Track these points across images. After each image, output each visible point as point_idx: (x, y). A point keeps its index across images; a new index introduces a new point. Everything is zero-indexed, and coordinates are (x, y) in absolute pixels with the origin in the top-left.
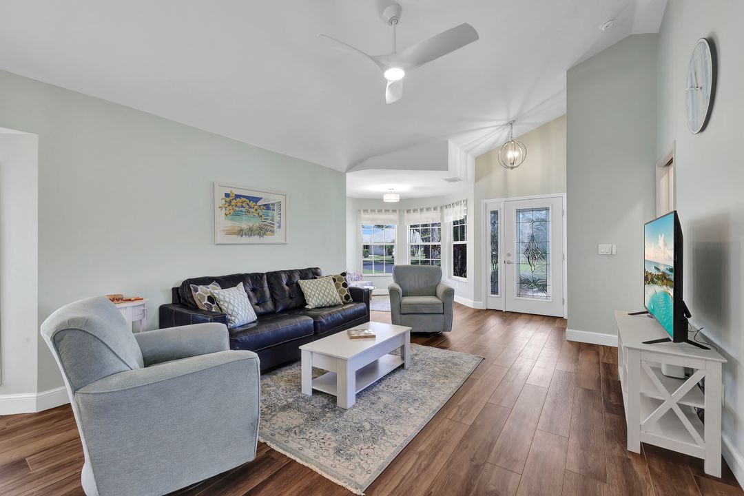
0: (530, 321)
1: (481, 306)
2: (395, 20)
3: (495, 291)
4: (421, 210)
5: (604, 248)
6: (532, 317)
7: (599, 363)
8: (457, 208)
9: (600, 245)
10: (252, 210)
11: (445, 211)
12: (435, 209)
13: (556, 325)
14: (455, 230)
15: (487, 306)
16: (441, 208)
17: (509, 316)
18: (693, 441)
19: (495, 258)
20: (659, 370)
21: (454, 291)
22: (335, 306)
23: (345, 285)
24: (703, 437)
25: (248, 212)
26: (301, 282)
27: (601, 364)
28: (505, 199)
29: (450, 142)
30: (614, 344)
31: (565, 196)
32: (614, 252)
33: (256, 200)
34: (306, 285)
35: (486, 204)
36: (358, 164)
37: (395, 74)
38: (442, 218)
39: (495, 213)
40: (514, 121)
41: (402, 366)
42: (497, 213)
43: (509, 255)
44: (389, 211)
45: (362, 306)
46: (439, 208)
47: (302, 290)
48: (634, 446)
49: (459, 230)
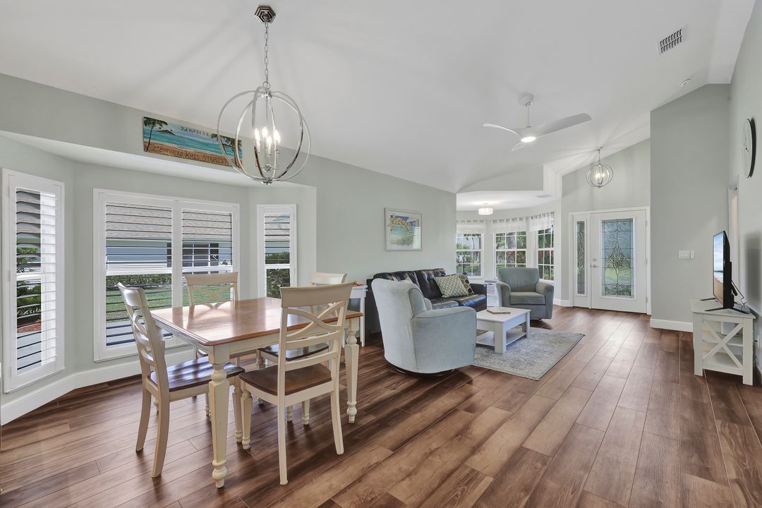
0: (616, 315)
1: (568, 304)
2: (528, 104)
3: (581, 291)
4: (508, 220)
5: (683, 254)
6: (617, 313)
7: (678, 340)
8: (544, 219)
9: (680, 252)
10: (404, 226)
11: (531, 221)
12: (521, 219)
13: (640, 318)
14: (540, 238)
15: (574, 303)
16: (527, 218)
17: (594, 312)
18: (737, 366)
19: (581, 262)
20: (720, 333)
21: (553, 287)
22: (463, 296)
23: (467, 281)
24: (742, 363)
25: (402, 227)
26: (436, 279)
27: (680, 341)
28: (591, 212)
29: (544, 167)
30: (690, 330)
31: (648, 209)
32: (692, 257)
33: (405, 219)
34: (439, 280)
35: (573, 216)
36: (468, 187)
37: (528, 139)
38: (528, 227)
39: (581, 225)
40: (601, 148)
41: (525, 336)
42: (584, 224)
43: (595, 260)
44: (477, 221)
45: (482, 297)
46: (525, 219)
47: (438, 284)
48: (699, 372)
49: (546, 238)
